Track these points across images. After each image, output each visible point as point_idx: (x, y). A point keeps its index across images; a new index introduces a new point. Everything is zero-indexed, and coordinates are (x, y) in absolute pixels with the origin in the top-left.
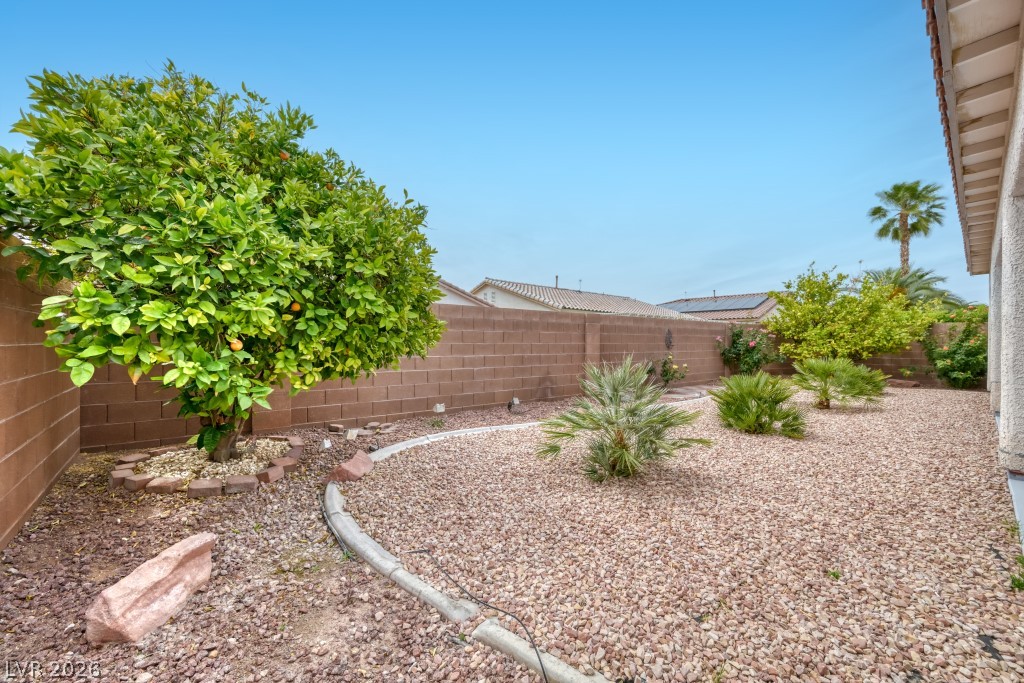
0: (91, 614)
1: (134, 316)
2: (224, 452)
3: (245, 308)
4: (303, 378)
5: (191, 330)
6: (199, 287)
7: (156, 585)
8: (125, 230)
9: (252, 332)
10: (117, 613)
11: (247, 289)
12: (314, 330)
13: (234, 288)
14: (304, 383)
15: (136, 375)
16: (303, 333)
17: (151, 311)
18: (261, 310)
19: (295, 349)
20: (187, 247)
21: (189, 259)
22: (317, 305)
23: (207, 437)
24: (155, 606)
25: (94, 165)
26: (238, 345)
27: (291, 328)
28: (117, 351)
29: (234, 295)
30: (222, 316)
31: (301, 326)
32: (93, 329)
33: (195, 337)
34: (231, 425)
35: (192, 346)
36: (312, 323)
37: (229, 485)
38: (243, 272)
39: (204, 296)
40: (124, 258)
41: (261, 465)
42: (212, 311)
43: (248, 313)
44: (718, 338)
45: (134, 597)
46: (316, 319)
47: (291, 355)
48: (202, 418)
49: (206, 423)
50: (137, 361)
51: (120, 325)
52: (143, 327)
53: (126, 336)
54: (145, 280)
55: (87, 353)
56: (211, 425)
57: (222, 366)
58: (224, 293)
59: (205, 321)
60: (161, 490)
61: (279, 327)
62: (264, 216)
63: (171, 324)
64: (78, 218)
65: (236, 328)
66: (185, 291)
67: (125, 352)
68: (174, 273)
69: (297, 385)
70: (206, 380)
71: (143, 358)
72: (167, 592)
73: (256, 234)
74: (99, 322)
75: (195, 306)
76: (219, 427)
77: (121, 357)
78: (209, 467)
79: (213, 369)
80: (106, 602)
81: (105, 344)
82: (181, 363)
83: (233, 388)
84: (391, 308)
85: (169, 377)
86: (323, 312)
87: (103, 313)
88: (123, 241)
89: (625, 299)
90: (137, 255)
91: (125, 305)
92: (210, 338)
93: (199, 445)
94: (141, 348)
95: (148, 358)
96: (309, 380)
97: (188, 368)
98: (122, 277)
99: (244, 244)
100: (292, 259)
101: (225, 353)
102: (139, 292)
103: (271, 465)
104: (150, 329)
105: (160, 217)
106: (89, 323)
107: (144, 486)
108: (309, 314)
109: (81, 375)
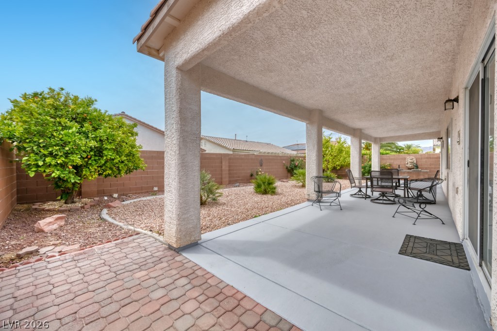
0: (36, 225)
1: (44, 161)
2: (70, 201)
3: (72, 159)
4: (92, 176)
5: (58, 164)
6: (60, 154)
7: (50, 222)
8: (41, 141)
9: (75, 164)
10: (42, 226)
11: (73, 154)
12: (94, 163)
13: (69, 154)
14: (92, 177)
15: (44, 175)
16: (91, 164)
17: (48, 160)
18: (77, 159)
19: (89, 168)
20: (57, 145)
21: (57, 148)
22: (95, 155)
23: (64, 196)
24: (51, 227)
25: (33, 128)
26: (71, 167)
27: (87, 163)
28: (40, 169)
29: (69, 155)
30: (66, 160)
31: (90, 162)
32: (34, 164)
33: (59, 165)
34: (72, 193)
35: (58, 168)
36: (94, 161)
37: (71, 209)
38: (71, 150)
39: (61, 156)
40: (41, 147)
41: (82, 205)
42: (64, 159)
43: (73, 160)
44: (284, 162)
45: (45, 224)
46: (95, 160)
47: (88, 170)
48: (62, 190)
49: (63, 192)
50: (45, 171)
51: (41, 163)
52: (47, 163)
53: (42, 166)
54: (46, 152)
55: (33, 169)
56: (65, 192)
57: (66, 172)
58: (67, 155)
59: (62, 162)
60: (49, 210)
61: (83, 162)
62: (77, 136)
63: (53, 163)
64: (30, 139)
65: (70, 163)
66: (57, 155)
67: (42, 169)
68: (54, 151)
69: (90, 178)
70: (63, 175)
71: (46, 171)
72: (53, 224)
73: (75, 141)
74: (36, 162)
75: (59, 158)
76: (68, 193)
77: (41, 171)
78: (65, 205)
79: (64, 173)
80: (39, 223)
81: (36, 168)
82: (56, 172)
83: (70, 177)
84: (118, 157)
85: (53, 175)
86: (97, 158)
87: (36, 160)
88: (40, 143)
89: (268, 144)
90: (44, 146)
91: (41, 158)
92: (63, 166)
93: (61, 198)
94: (46, 168)
95: (47, 171)
96: (94, 177)
97: (58, 173)
98: (40, 152)
99: (72, 143)
100: (85, 146)
101: (67, 169)
102: (45, 156)
103: (86, 204)
104: (48, 164)
105: (50, 138)
106: (33, 163)
107: (43, 210)
108: (92, 159)
109: (32, 175)
